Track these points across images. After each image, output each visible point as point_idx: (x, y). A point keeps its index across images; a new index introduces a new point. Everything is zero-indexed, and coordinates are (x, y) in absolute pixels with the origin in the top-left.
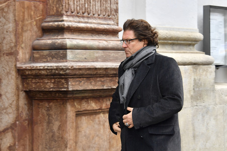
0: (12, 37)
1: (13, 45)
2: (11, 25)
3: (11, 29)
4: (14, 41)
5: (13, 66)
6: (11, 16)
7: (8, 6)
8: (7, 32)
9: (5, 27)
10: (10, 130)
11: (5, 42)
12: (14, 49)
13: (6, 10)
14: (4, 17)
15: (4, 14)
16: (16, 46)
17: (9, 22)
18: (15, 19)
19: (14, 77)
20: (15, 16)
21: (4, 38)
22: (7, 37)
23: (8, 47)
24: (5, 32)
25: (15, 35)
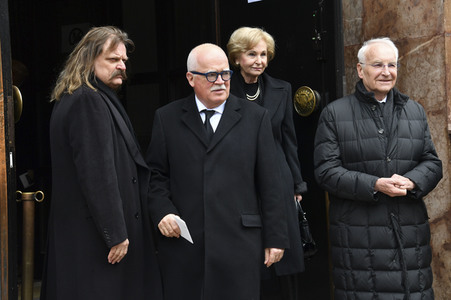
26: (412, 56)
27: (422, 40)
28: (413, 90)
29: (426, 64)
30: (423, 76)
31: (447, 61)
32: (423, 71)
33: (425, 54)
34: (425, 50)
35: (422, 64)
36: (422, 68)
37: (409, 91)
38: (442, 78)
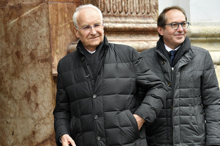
0: (47, 42)
1: (47, 50)
2: (44, 29)
3: (45, 34)
4: (48, 46)
5: (49, 73)
6: (44, 20)
7: (41, 9)
8: (41, 37)
9: (39, 32)
10: (49, 141)
11: (39, 48)
12: (49, 55)
13: (39, 13)
14: (37, 22)
15: (37, 18)
16: (50, 52)
17: (43, 27)
18: (49, 23)
19: (50, 85)
20: (48, 19)
21: (38, 44)
22: (40, 42)
23: (42, 53)
24: (39, 37)
25: (50, 40)
26: (25, 18)
27: (32, 6)
28: (27, 43)
29: (35, 24)
30: (34, 33)
31: (50, 22)
32: (34, 29)
33: (35, 17)
34: (35, 13)
35: (33, 24)
36: (33, 26)
37: (24, 44)
38: (47, 35)
